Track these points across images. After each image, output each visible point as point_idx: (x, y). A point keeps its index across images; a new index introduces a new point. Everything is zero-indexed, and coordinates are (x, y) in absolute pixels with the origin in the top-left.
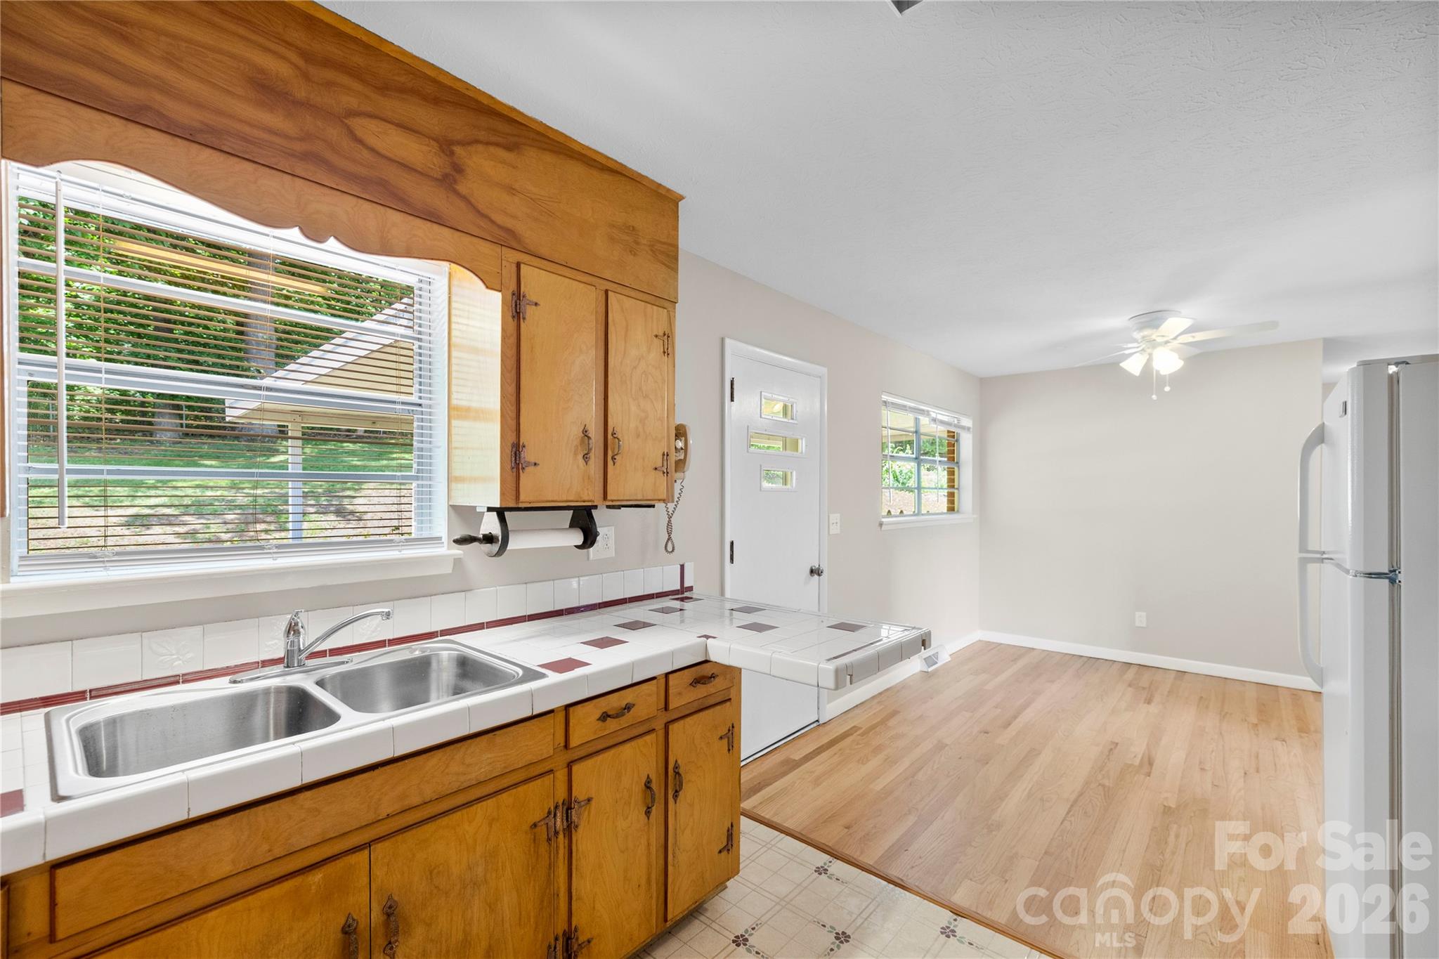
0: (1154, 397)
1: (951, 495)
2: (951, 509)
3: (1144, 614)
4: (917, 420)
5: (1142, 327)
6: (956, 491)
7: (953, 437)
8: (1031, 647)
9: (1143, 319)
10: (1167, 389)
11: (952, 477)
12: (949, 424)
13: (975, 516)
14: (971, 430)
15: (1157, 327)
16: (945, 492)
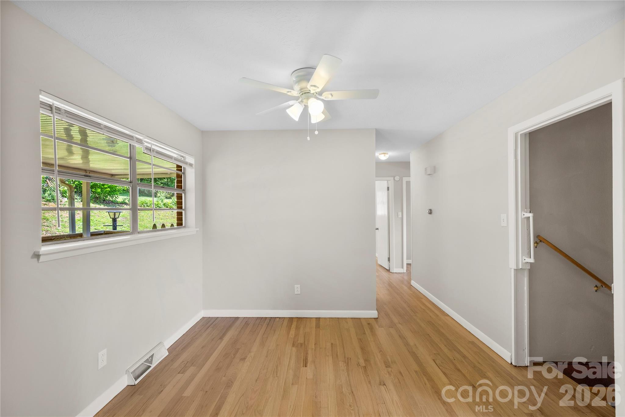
0: (308, 138)
1: (180, 214)
2: (180, 224)
3: (299, 286)
4: (131, 147)
5: (299, 81)
6: (183, 212)
7: (181, 170)
8: (237, 317)
9: (301, 73)
10: (316, 133)
11: (180, 201)
12: (176, 159)
13: (198, 229)
14: (194, 166)
15: (308, 80)
16: (175, 212)
